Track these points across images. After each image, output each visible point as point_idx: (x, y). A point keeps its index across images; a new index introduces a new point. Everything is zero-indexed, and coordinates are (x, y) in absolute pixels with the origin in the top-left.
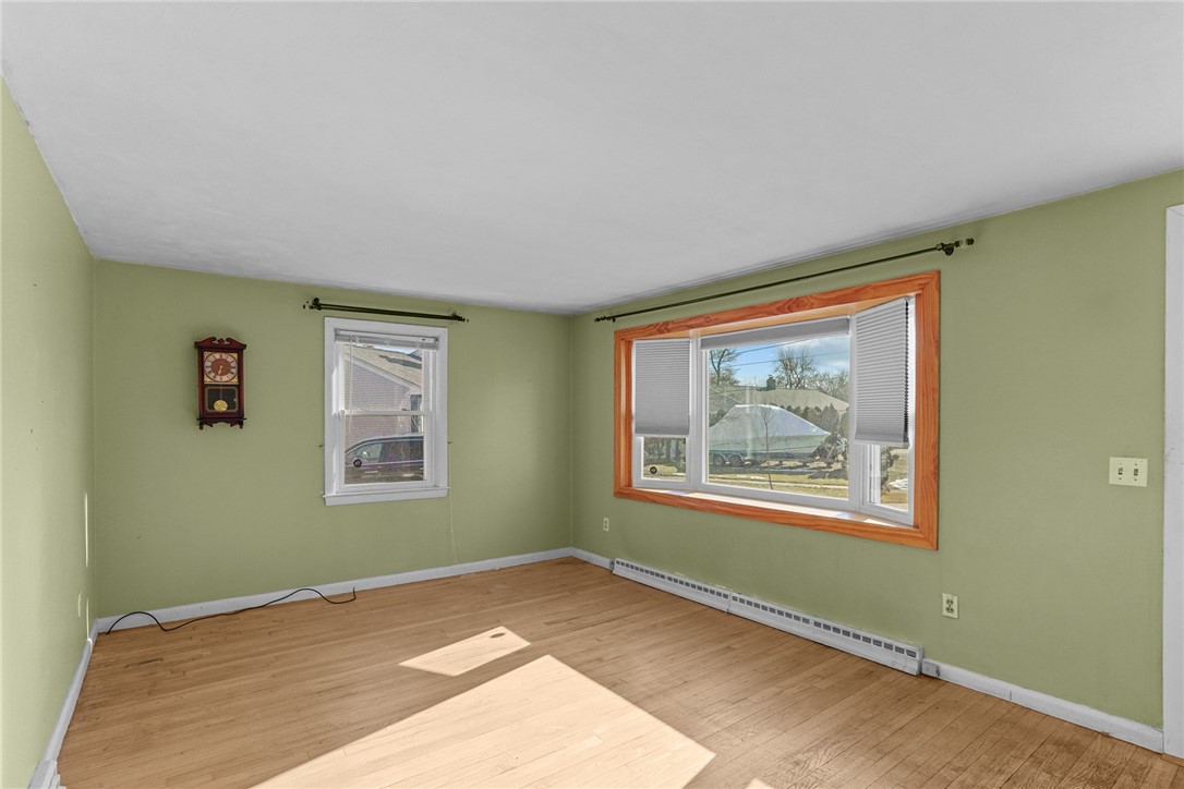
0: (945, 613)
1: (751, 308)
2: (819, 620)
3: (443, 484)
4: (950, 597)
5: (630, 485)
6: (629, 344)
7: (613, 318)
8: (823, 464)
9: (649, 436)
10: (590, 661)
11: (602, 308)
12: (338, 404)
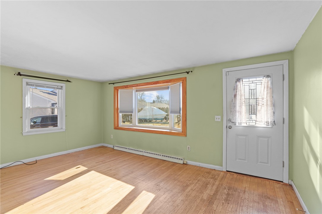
0: (188, 150)
1: (148, 83)
2: (163, 155)
3: (64, 128)
4: (189, 146)
5: (118, 126)
6: (118, 90)
7: (114, 84)
8: (166, 121)
9: (123, 114)
10: (108, 171)
11: (110, 81)
12: (28, 104)
